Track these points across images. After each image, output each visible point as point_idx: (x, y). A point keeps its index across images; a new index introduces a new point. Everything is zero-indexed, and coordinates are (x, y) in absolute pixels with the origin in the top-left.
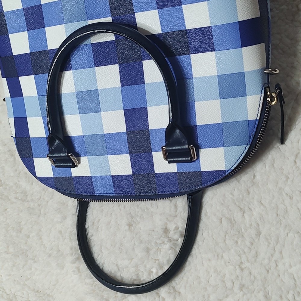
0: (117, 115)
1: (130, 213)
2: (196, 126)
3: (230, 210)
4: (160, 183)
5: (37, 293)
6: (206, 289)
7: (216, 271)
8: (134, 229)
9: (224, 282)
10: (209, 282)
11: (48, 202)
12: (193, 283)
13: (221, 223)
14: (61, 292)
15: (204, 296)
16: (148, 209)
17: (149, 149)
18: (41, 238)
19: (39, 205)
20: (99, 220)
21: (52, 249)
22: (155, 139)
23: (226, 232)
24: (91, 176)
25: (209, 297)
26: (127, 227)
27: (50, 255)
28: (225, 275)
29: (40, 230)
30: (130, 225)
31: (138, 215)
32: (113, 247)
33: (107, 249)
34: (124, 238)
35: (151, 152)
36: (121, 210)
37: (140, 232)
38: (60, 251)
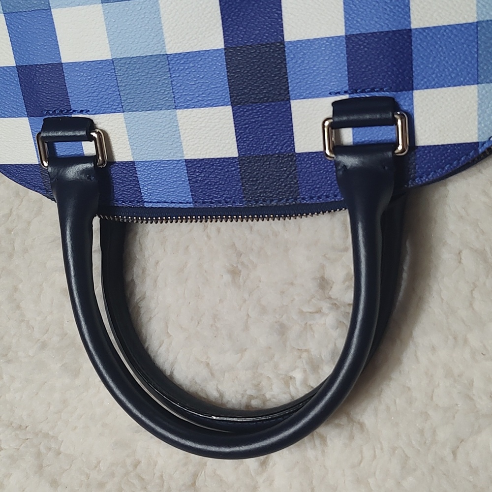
0: (201, 5)
1: (234, 245)
2: (410, 30)
3: (483, 231)
4: (308, 176)
5: (18, 432)
6: (426, 416)
7: (449, 374)
8: (245, 282)
9: (472, 399)
10: (434, 400)
11: (29, 223)
12: (395, 403)
13: (460, 262)
14: (76, 428)
15: (422, 432)
16: (276, 235)
17: (282, 91)
18: (18, 307)
19: (9, 231)
20: (157, 263)
21: (47, 331)
22: (299, 67)
23: (474, 283)
24: (133, 162)
25: (434, 432)
26: (227, 278)
27: (44, 346)
28: (471, 383)
29: (16, 289)
30: (234, 273)
31: (252, 249)
32: (197, 323)
33: (181, 328)
34: (221, 301)
35: (289, 100)
36: (209, 237)
37: (258, 287)
38: (66, 334)
